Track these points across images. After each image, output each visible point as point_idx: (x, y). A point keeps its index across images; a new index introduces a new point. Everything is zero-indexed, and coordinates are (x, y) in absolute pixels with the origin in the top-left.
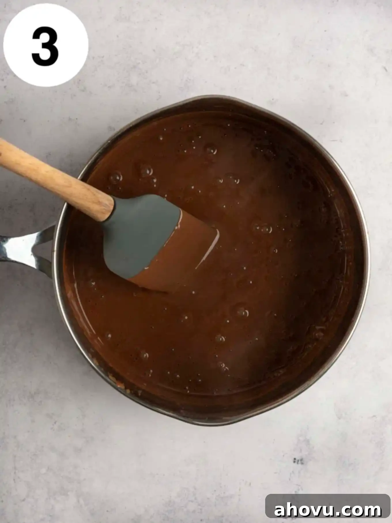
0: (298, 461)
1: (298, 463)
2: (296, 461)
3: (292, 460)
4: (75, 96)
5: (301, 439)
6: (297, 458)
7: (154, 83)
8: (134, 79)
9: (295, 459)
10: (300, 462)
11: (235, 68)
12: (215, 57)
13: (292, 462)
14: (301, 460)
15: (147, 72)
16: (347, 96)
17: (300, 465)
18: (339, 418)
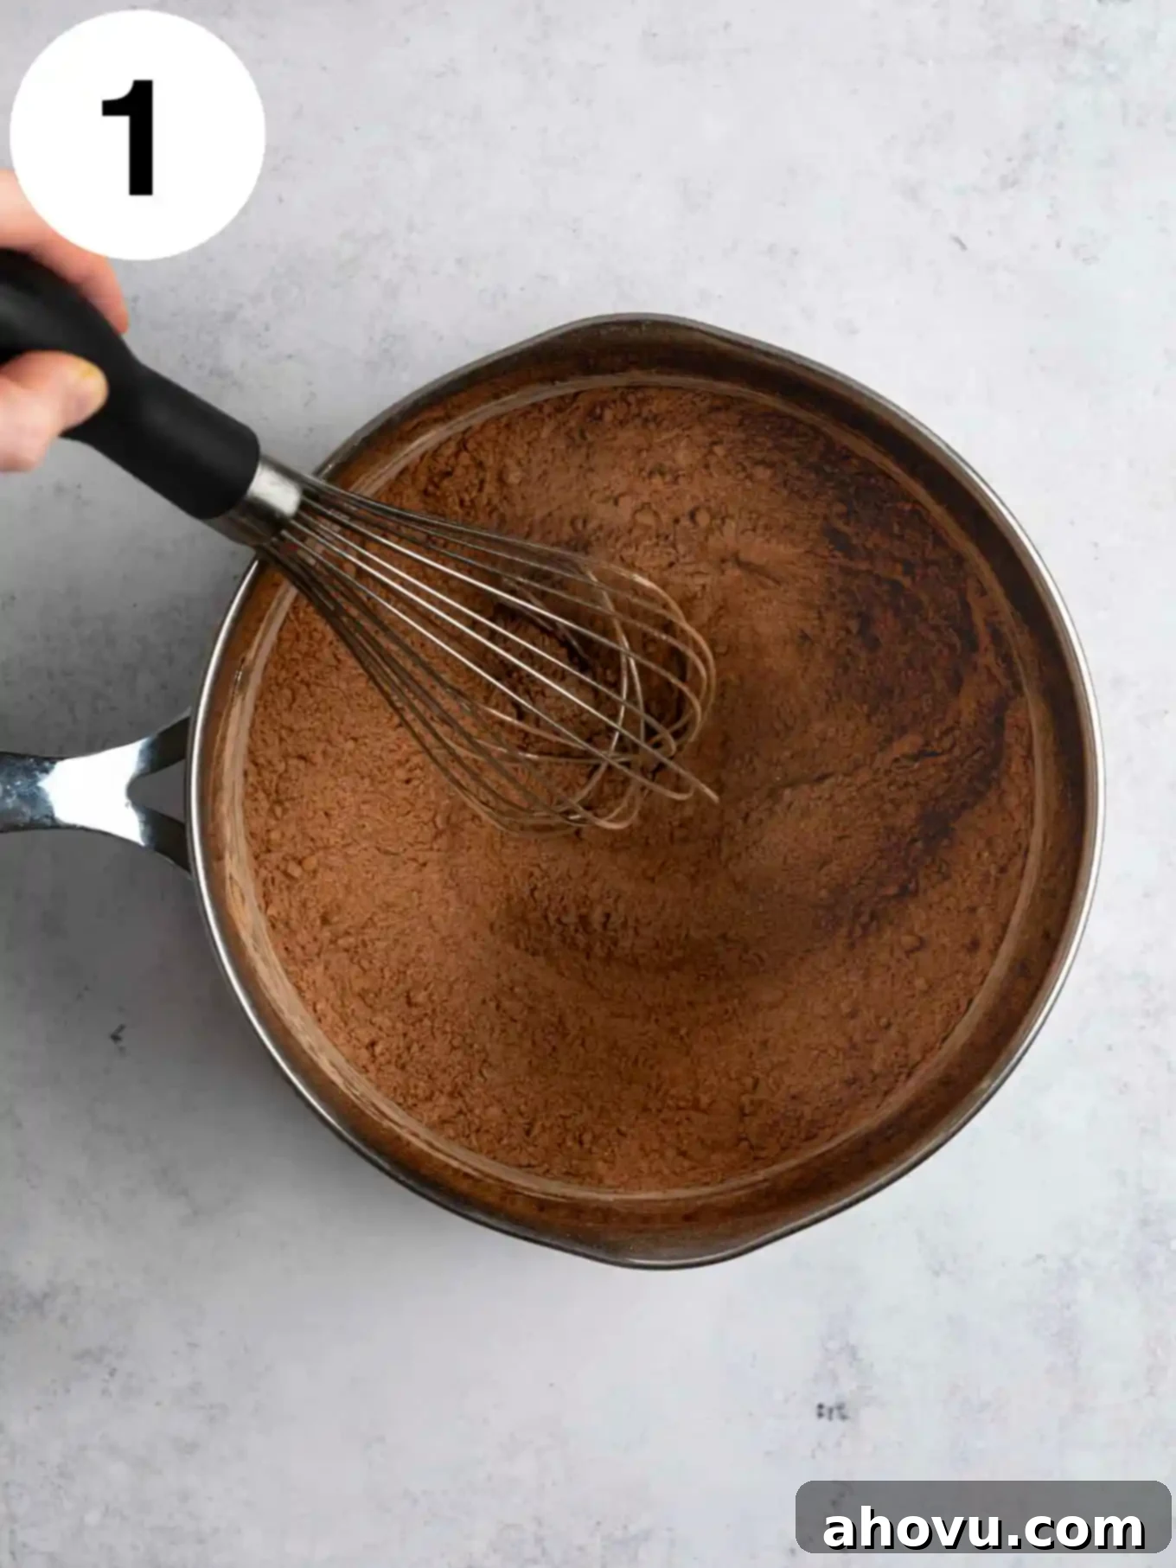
0: (831, 1411)
1: (830, 1418)
2: (825, 1411)
3: (812, 1412)
5: (833, 1345)
6: (828, 1404)
7: (290, 357)
9: (821, 1406)
10: (835, 1413)
11: (522, 289)
12: (459, 261)
13: (814, 1415)
14: (840, 1407)
15: (267, 329)
16: (854, 332)
17: (837, 1422)
18: (937, 1274)
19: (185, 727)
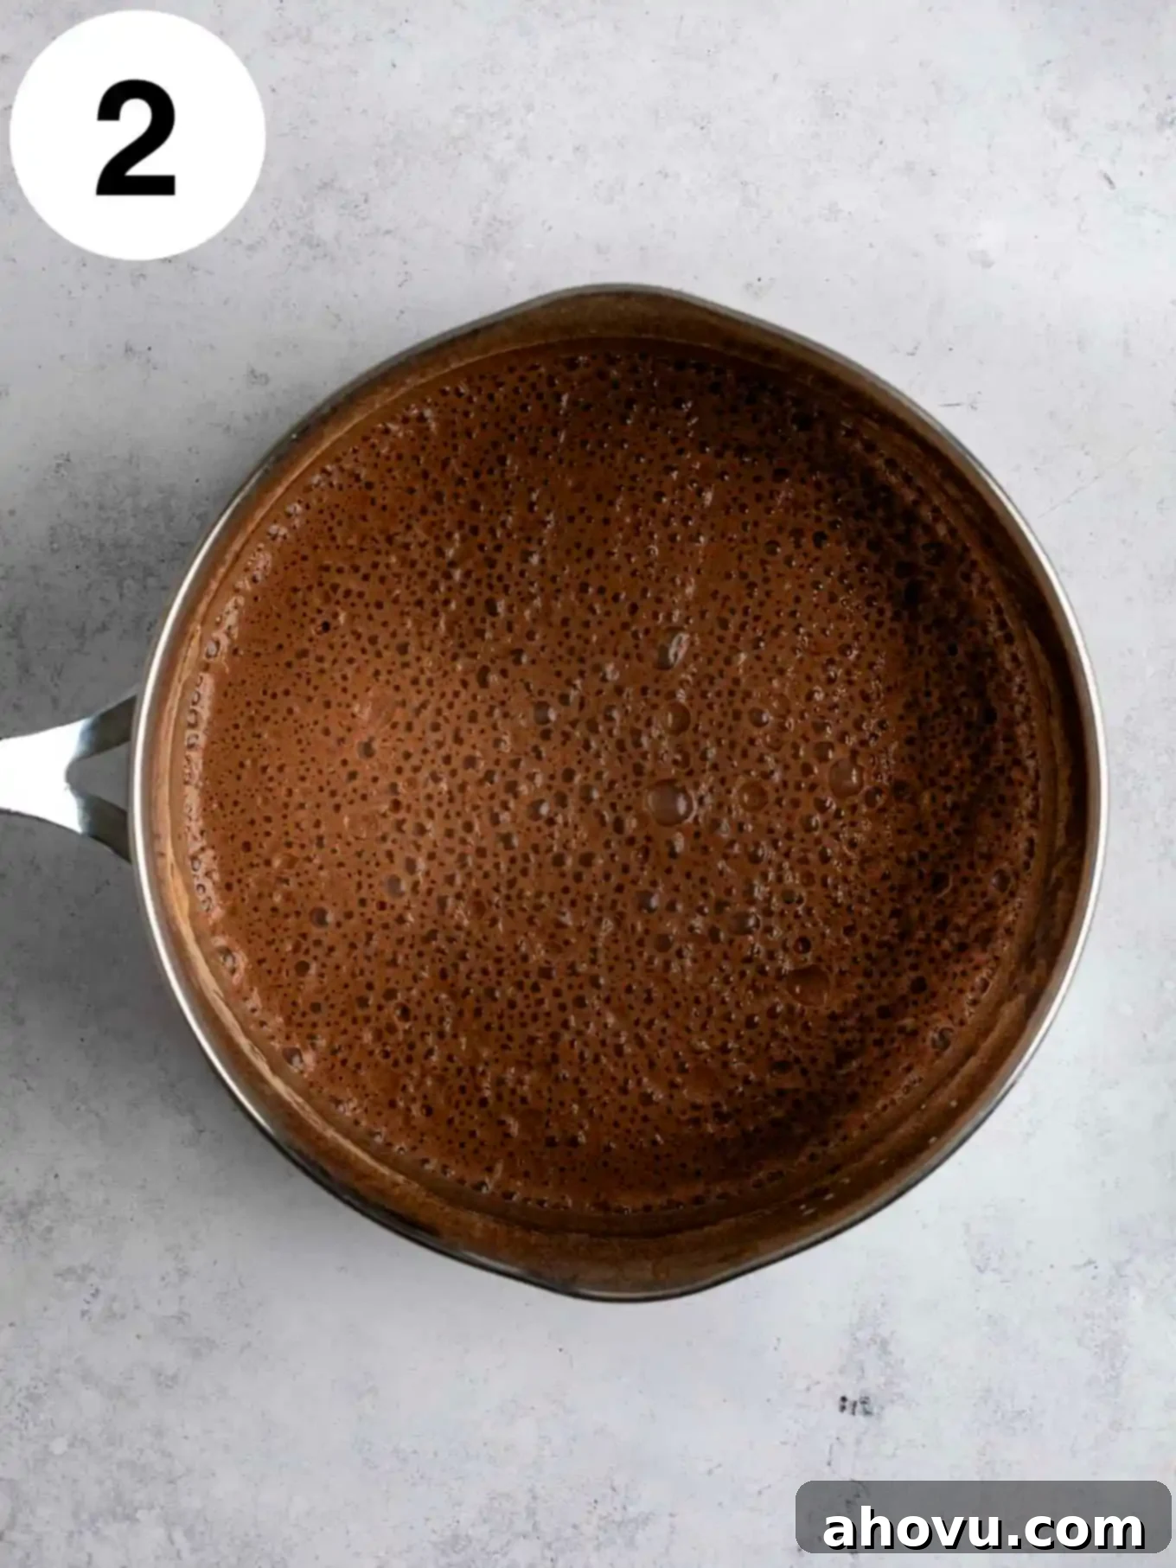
0: (855, 1404)
1: (853, 1413)
2: (848, 1404)
3: (834, 1405)
4: (143, 276)
5: (863, 1335)
6: (852, 1397)
7: (388, 232)
8: (327, 224)
9: (844, 1399)
10: (859, 1407)
11: (641, 184)
12: (577, 149)
13: (836, 1408)
14: (864, 1402)
16: (988, 264)
17: (860, 1418)
18: (981, 1270)
19: (128, 709)
